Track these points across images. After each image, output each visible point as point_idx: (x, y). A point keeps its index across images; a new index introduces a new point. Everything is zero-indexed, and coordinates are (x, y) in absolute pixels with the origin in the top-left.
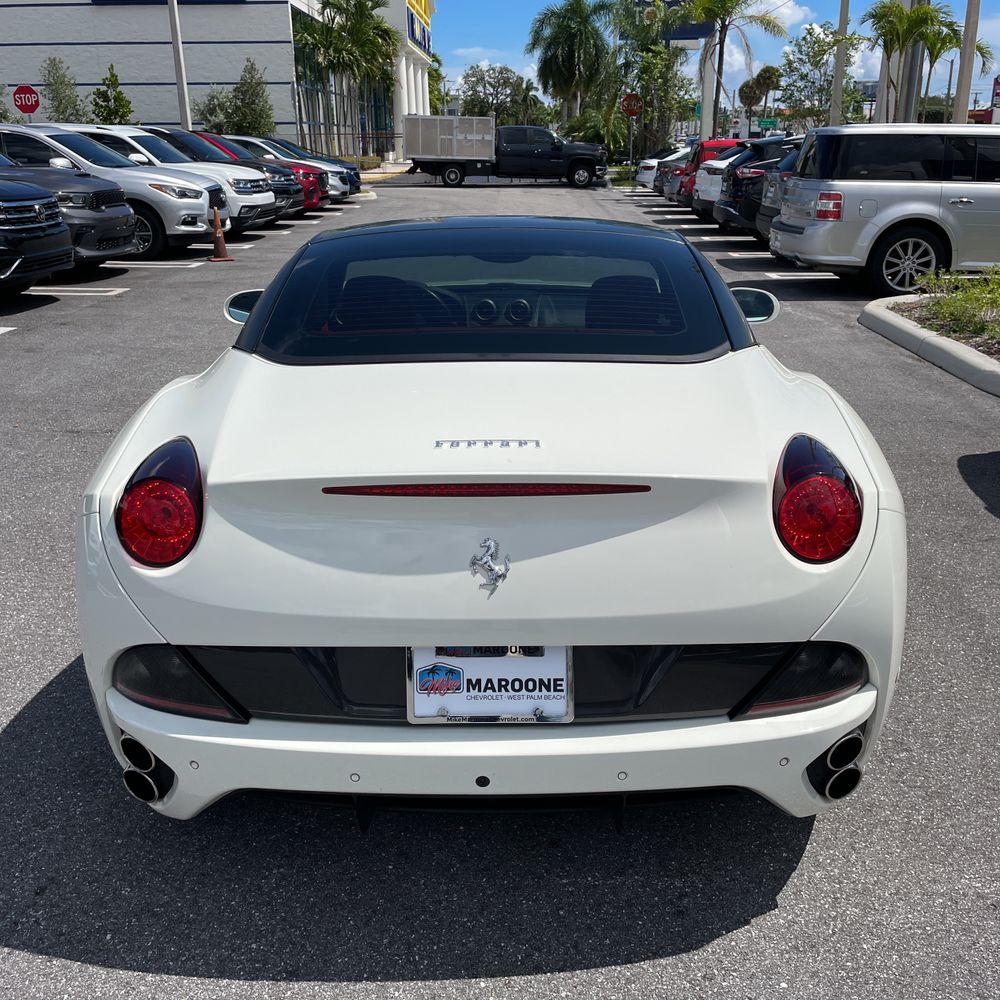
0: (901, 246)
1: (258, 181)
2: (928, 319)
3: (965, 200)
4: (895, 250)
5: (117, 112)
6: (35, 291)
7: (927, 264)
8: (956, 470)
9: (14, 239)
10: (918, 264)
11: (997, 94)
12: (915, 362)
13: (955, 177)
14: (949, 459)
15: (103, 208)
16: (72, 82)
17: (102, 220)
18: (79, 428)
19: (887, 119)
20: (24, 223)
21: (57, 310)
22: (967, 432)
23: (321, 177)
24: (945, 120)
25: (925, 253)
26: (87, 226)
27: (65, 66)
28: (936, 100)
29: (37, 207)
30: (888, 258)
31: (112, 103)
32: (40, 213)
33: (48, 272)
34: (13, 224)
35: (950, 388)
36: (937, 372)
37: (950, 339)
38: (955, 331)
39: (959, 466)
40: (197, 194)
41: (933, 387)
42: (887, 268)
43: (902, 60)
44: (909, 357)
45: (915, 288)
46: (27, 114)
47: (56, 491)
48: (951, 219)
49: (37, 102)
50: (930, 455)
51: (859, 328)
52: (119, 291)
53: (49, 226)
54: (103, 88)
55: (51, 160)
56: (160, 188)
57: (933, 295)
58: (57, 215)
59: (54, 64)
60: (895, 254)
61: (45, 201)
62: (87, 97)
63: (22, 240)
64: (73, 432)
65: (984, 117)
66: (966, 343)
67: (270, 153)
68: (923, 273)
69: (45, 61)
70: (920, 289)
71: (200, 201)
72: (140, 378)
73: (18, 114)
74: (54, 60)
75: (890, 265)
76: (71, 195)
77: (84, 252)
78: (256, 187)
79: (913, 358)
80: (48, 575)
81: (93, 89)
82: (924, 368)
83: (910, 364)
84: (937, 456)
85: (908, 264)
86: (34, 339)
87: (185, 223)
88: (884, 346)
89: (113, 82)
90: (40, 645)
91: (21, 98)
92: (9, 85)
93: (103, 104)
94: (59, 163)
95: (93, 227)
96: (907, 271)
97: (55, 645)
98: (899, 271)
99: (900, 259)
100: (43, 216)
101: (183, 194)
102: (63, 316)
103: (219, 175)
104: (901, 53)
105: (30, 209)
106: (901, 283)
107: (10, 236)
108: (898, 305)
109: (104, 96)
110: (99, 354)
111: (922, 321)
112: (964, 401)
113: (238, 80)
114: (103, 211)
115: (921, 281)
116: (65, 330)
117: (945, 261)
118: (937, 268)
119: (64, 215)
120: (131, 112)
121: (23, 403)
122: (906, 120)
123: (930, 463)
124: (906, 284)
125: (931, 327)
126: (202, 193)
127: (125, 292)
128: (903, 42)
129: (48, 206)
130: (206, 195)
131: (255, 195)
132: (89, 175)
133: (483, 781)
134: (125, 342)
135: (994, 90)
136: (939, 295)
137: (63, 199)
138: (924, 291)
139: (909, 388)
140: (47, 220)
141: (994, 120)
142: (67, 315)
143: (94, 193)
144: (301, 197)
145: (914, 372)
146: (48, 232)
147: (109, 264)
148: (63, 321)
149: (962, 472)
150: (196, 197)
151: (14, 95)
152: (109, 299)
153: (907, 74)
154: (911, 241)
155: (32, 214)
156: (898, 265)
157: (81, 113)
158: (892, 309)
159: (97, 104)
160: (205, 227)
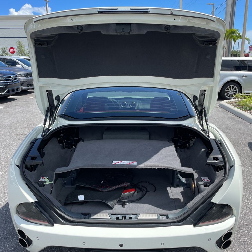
0: (229, 87)
2: (237, 106)
3: (245, 76)
4: (228, 88)
6: (11, 97)
7: (236, 92)
8: (248, 146)
9: (6, 85)
10: (234, 92)
11: (250, 50)
12: (235, 117)
13: (242, 70)
14: (246, 143)
15: (29, 77)
16: (24, 46)
17: (28, 80)
18: (18, 133)
19: (224, 56)
20: (8, 81)
21: (16, 102)
22: (250, 136)
24: (237, 56)
25: (235, 89)
26: (25, 81)
27: (22, 43)
28: (235, 51)
29: (12, 77)
30: (226, 90)
32: (13, 78)
33: (14, 93)
34: (6, 81)
35: (244, 124)
36: (240, 119)
37: (243, 111)
38: (244, 109)
39: (248, 145)
41: (240, 123)
42: (226, 93)
43: (227, 42)
44: (233, 115)
45: (233, 98)
46: (12, 54)
47: (11, 150)
48: (242, 80)
49: (15, 51)
50: (241, 142)
51: (219, 108)
52: (32, 97)
53: (15, 81)
55: (17, 65)
57: (238, 99)
58: (17, 79)
59: (19, 42)
60: (228, 89)
61: (14, 75)
62: (27, 50)
63: (8, 85)
64: (16, 134)
65: (247, 56)
66: (248, 112)
68: (235, 94)
69: (17, 41)
70: (234, 98)
72: (35, 120)
73: (10, 54)
74: (20, 41)
75: (226, 92)
76: (21, 74)
77: (24, 88)
79: (234, 116)
80: (6, 174)
82: (237, 118)
83: (233, 117)
84: (243, 142)
85: (231, 92)
86: (9, 110)
88: (226, 112)
90: (2, 195)
91: (11, 50)
92: (8, 47)
94: (18, 66)
95: (26, 82)
96: (231, 94)
97: (6, 195)
98: (229, 93)
99: (229, 90)
100: (13, 79)
102: (17, 104)
104: (227, 40)
105: (10, 77)
106: (229, 96)
107: (5, 84)
108: (229, 102)
110: (25, 114)
111: (235, 106)
112: (248, 127)
114: (29, 78)
115: (234, 96)
116: (17, 107)
117: (241, 91)
118: (239, 93)
119: (19, 79)
121: (4, 126)
122: (228, 56)
123: (241, 145)
124: (231, 96)
125: (238, 108)
127: (34, 98)
128: (227, 38)
129: (15, 76)
132: (26, 69)
133: (121, 245)
134: (32, 110)
135: (249, 49)
136: (239, 99)
137: (19, 75)
138: (236, 99)
139: (233, 124)
140: (14, 80)
141: (249, 56)
142: (18, 103)
143: (27, 73)
145: (234, 119)
146: (15, 83)
147: (30, 91)
148: (17, 105)
149: (249, 147)
151: (9, 49)
152: (29, 99)
153: (228, 45)
154: (232, 86)
155: (11, 78)
156: (228, 92)
157: (25, 54)
158: (228, 103)
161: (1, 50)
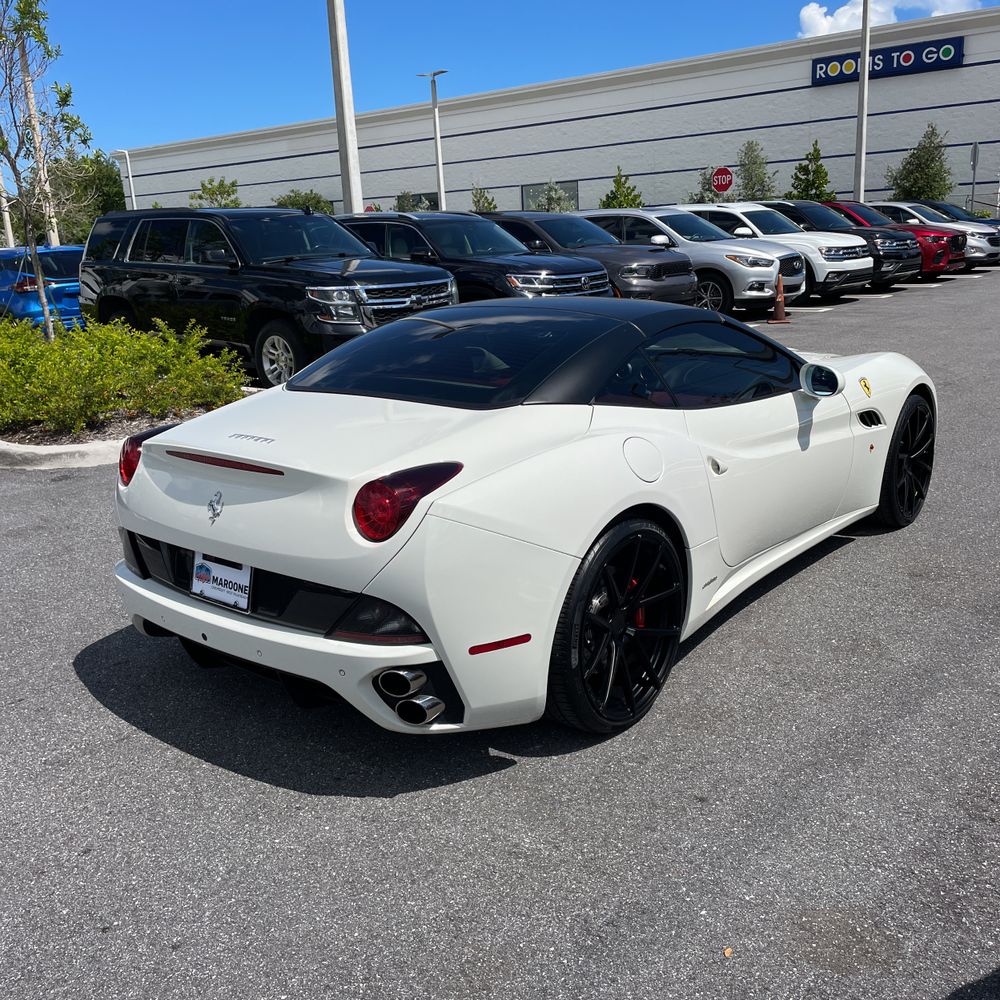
1: (854, 247)
5: (814, 183)
16: (764, 161)
17: (661, 288)
23: (958, 239)
27: (760, 148)
29: (583, 279)
31: (811, 177)
32: (585, 283)
40: (769, 263)
49: (730, 182)
54: (806, 162)
56: (734, 258)
59: (750, 147)
62: (774, 174)
67: (914, 217)
69: (744, 145)
71: (770, 269)
74: (752, 143)
78: (850, 253)
81: (797, 164)
87: (751, 288)
89: (815, 156)
91: (718, 179)
93: (803, 177)
94: (659, 239)
101: (755, 263)
103: (812, 244)
105: (576, 280)
109: (804, 170)
113: (916, 146)
114: (665, 280)
120: (827, 182)
126: (773, 261)
130: (777, 263)
131: (846, 262)
143: (657, 265)
144: (919, 260)
150: (767, 266)
157: (766, 188)
159: (797, 178)
160: (771, 292)
161: (701, 178)
